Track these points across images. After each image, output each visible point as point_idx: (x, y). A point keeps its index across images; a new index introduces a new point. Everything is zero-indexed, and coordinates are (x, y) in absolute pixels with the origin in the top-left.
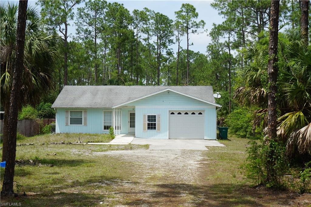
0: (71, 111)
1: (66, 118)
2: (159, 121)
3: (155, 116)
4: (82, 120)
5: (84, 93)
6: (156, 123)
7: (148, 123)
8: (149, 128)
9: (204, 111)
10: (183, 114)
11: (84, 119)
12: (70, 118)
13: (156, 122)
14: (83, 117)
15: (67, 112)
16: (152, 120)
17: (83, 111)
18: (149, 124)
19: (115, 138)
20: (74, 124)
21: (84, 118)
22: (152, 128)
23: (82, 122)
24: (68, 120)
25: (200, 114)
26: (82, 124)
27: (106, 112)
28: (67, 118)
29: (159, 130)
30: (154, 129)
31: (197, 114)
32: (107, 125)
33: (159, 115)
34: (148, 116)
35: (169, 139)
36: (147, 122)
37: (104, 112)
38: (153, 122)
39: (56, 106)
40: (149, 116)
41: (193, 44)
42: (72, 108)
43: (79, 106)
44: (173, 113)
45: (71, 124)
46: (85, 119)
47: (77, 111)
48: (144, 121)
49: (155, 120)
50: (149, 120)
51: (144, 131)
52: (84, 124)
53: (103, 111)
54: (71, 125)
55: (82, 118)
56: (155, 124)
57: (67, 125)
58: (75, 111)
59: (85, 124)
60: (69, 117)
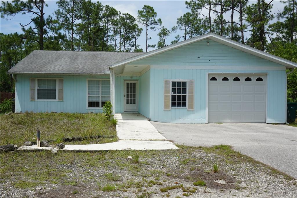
0: (38, 80)
1: (31, 89)
2: (192, 92)
3: (184, 84)
4: (55, 93)
5: (59, 57)
6: (185, 96)
7: (172, 96)
8: (173, 104)
9: (266, 75)
10: (231, 79)
11: (59, 92)
12: (38, 90)
13: (186, 93)
14: (57, 89)
15: (33, 80)
16: (179, 91)
17: (57, 79)
18: (173, 98)
19: (118, 123)
20: (43, 98)
21: (59, 90)
22: (179, 105)
23: (55, 95)
24: (34, 92)
25: (259, 79)
26: (55, 98)
27: (91, 80)
28: (33, 89)
29: (191, 107)
30: (183, 106)
31: (254, 79)
32: (92, 99)
33: (192, 82)
34: (173, 82)
35: (208, 123)
36: (171, 94)
37: (89, 81)
38: (181, 94)
39: (16, 70)
40: (174, 84)
41: (151, 38)
42: (41, 75)
43: (51, 71)
44: (214, 79)
45: (38, 98)
46: (61, 91)
47: (48, 80)
48: (166, 92)
49: (184, 91)
50: (174, 90)
51: (166, 109)
52: (59, 99)
53: (87, 79)
54: (39, 100)
55: (55, 90)
56: (184, 98)
57: (32, 99)
58: (46, 80)
59: (61, 99)
60: (36, 88)
